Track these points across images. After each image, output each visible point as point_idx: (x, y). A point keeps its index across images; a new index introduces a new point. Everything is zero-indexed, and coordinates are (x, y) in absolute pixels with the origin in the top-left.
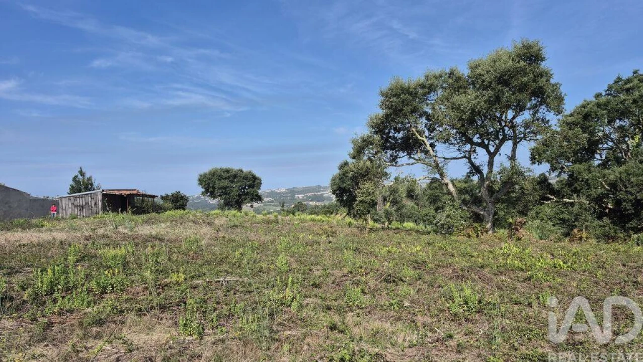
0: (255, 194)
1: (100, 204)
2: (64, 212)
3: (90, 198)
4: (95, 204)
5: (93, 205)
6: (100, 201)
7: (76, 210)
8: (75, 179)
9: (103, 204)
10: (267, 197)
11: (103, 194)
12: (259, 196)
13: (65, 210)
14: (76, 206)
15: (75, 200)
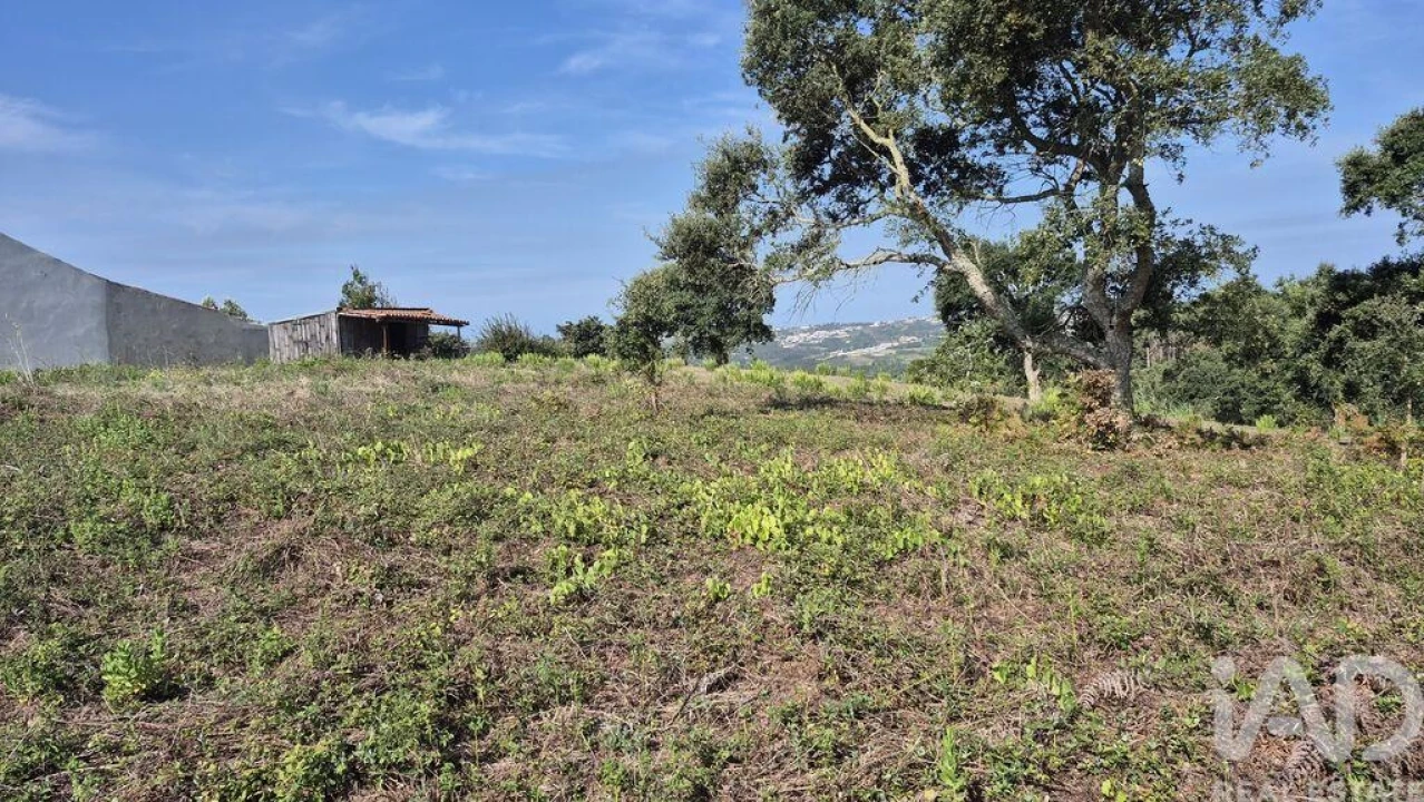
0: (753, 322)
1: (335, 337)
2: (278, 353)
3: (318, 325)
4: (327, 337)
5: (323, 342)
6: (334, 334)
7: (297, 349)
8: (346, 290)
9: (341, 339)
10: (907, 335)
11: (341, 316)
12: (766, 327)
13: (279, 350)
14: (297, 342)
15: (293, 330)
